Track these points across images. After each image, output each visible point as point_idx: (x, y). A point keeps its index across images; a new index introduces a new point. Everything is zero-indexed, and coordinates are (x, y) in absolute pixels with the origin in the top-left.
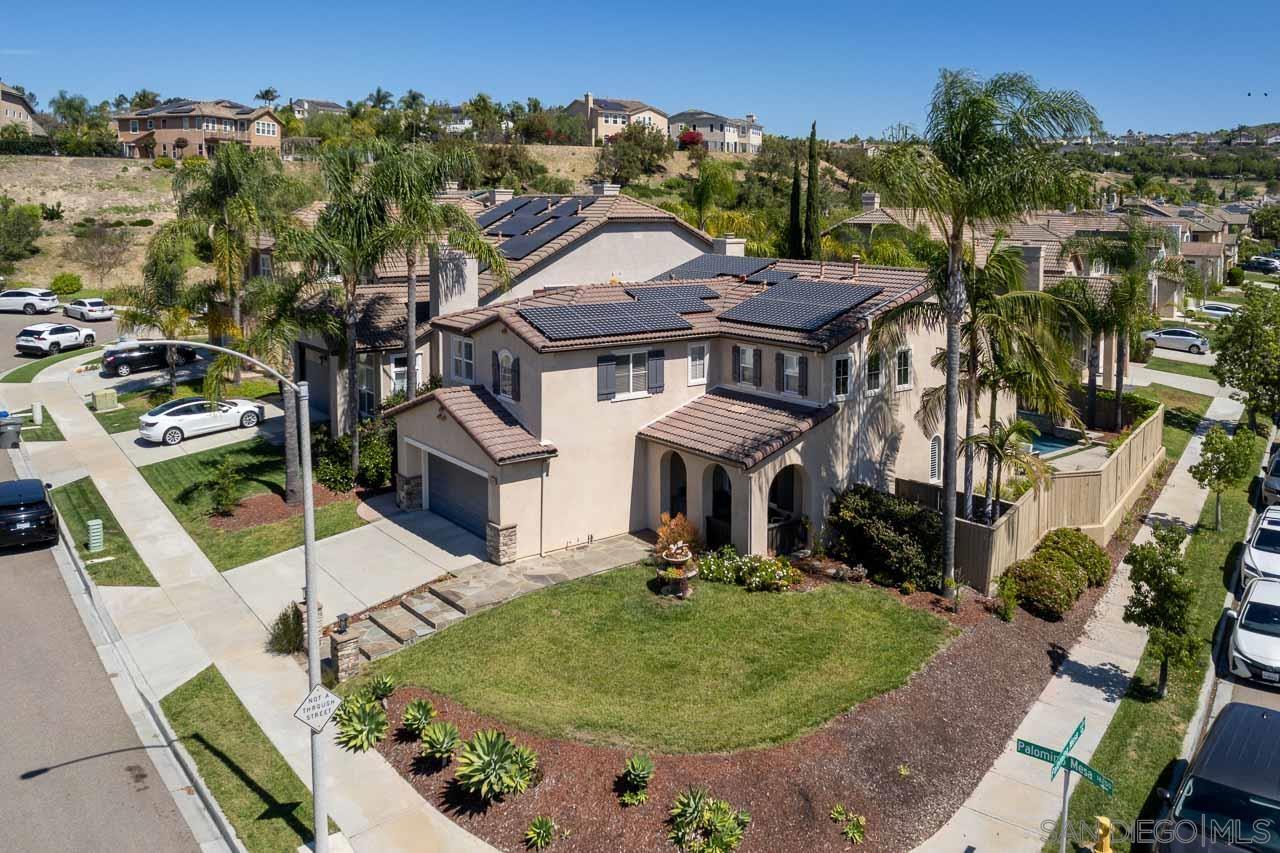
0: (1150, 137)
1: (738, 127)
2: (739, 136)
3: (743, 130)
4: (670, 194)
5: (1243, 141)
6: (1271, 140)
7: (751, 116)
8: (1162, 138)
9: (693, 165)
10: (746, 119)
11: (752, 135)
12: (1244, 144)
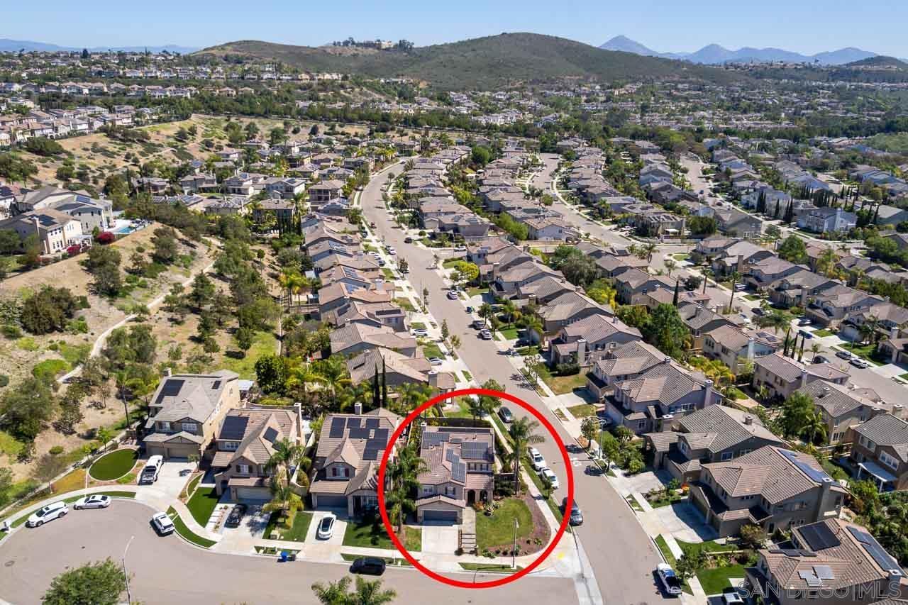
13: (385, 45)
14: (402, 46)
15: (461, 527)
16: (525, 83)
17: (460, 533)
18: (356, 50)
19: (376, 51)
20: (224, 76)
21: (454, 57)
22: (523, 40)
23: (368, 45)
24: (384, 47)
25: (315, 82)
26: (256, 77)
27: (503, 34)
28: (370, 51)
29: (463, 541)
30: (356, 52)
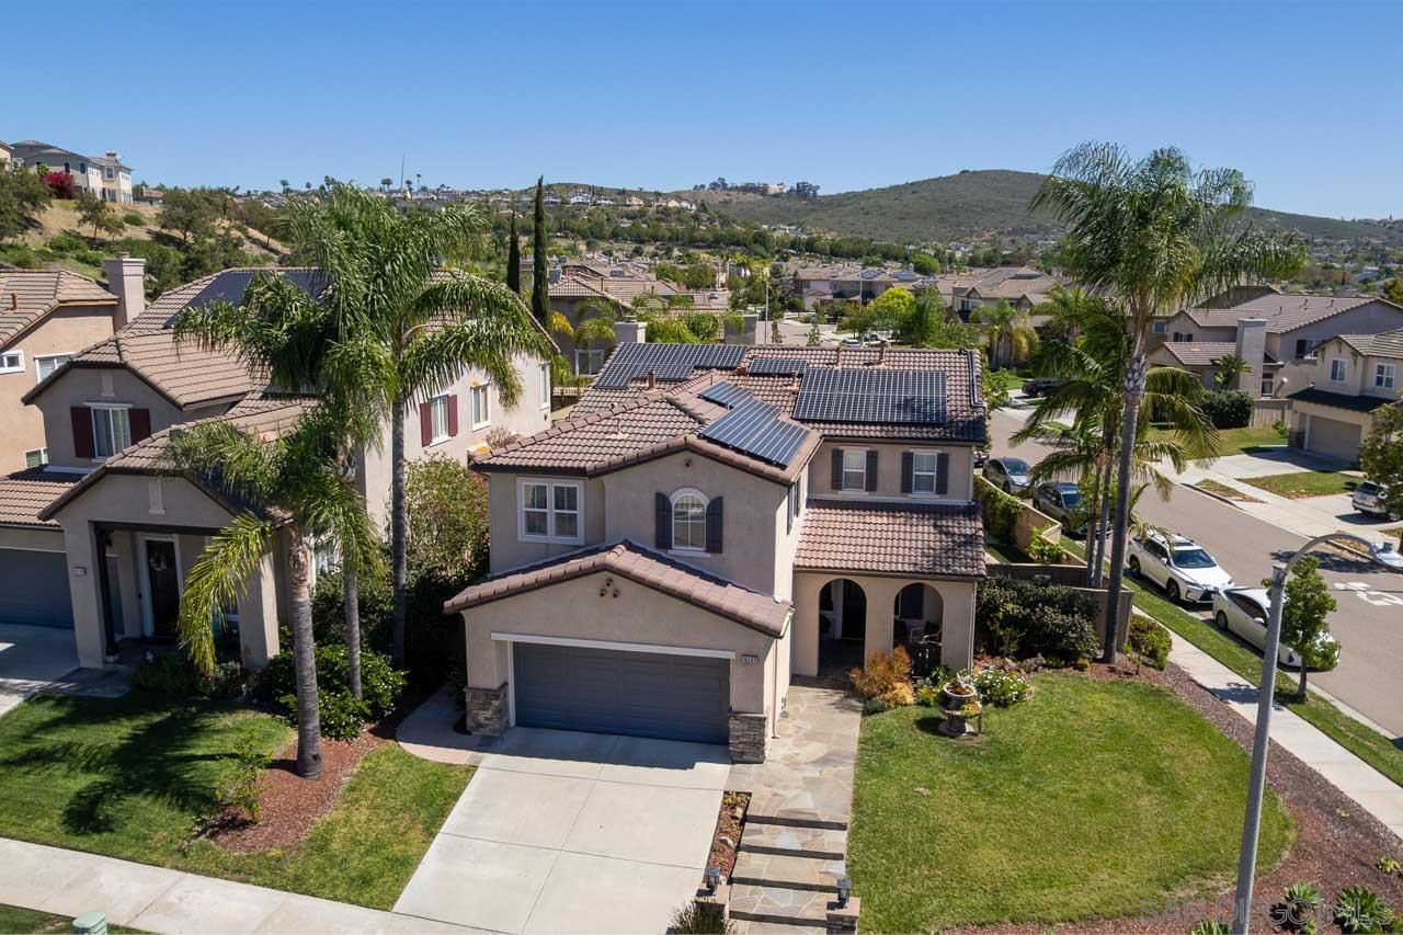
0: (468, 193)
1: (101, 168)
2: (103, 180)
3: (110, 173)
4: (63, 257)
5: (551, 200)
6: (573, 200)
7: (114, 155)
8: (478, 194)
9: (85, 219)
10: (105, 157)
11: (122, 180)
12: (552, 203)
13: (774, 189)
14: (803, 191)
15: (746, 777)
16: (999, 233)
17: (737, 813)
18: (729, 195)
19: (761, 198)
20: (509, 200)
21: (882, 201)
22: (994, 180)
23: (747, 189)
24: (771, 192)
25: (651, 210)
26: (559, 200)
27: (963, 172)
28: (750, 196)
29: (749, 865)
30: (727, 198)
